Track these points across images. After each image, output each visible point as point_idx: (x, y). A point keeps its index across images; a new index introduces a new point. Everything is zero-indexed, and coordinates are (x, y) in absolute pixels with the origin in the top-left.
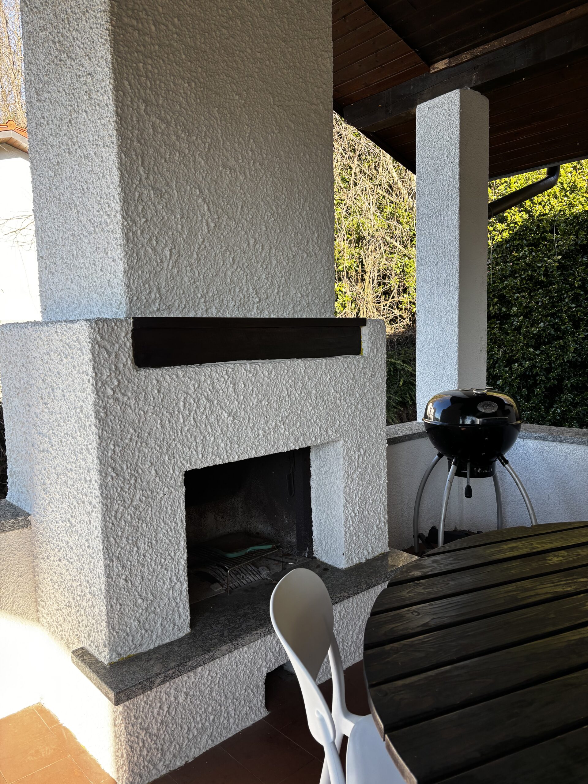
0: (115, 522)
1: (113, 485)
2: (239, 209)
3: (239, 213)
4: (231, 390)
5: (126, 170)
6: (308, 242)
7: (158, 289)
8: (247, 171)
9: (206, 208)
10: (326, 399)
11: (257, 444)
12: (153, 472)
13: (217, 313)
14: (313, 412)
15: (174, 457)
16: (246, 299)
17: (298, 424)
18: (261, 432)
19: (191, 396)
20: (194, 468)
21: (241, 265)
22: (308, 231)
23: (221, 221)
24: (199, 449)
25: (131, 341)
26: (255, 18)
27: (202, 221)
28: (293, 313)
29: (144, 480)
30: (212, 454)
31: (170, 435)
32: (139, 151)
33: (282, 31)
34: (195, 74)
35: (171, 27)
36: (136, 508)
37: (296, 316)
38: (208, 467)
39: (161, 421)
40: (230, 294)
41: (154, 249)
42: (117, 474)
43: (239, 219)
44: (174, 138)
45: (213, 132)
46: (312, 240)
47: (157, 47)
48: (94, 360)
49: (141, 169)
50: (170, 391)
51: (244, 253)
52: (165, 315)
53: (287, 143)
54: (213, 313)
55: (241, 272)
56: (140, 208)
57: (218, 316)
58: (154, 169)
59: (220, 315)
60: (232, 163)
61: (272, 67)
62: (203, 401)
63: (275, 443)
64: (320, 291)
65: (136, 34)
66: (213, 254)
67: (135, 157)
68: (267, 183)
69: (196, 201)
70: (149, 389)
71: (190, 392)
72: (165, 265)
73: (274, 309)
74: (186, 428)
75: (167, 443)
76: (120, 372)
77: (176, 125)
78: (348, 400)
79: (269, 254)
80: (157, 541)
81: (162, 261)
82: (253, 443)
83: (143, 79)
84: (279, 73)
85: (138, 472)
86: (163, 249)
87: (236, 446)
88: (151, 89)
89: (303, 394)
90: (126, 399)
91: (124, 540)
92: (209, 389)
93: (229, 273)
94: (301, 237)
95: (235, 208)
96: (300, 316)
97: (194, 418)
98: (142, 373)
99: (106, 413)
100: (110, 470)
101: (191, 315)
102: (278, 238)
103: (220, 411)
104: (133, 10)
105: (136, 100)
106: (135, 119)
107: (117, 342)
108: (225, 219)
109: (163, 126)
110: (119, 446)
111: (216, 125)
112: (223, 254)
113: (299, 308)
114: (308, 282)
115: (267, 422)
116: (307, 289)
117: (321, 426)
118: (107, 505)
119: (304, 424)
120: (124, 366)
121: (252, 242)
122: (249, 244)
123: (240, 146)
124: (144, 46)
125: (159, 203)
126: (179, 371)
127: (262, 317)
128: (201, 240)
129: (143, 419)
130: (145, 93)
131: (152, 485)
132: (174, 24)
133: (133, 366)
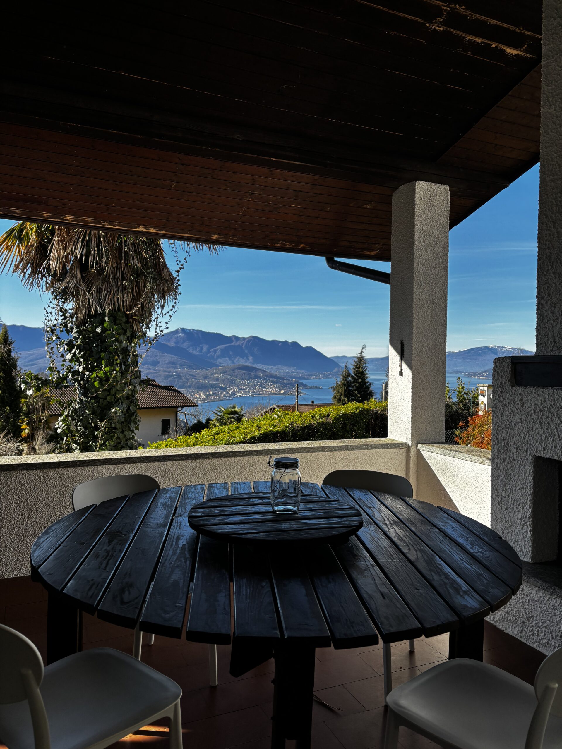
7: (554, 337)
15: (527, 444)
19: (539, 407)
20: (540, 455)
24: (543, 444)
25: (510, 369)
29: (512, 452)
30: (551, 450)
39: (521, 419)
41: (553, 312)
50: (527, 401)
52: (557, 354)
62: (546, 412)
70: (516, 398)
71: (539, 404)
74: (535, 427)
75: (524, 433)
76: (503, 386)
80: (515, 491)
86: (558, 311)
90: (504, 401)
98: (514, 388)
107: (504, 370)
120: (505, 383)
129: (512, 415)
133: (510, 384)
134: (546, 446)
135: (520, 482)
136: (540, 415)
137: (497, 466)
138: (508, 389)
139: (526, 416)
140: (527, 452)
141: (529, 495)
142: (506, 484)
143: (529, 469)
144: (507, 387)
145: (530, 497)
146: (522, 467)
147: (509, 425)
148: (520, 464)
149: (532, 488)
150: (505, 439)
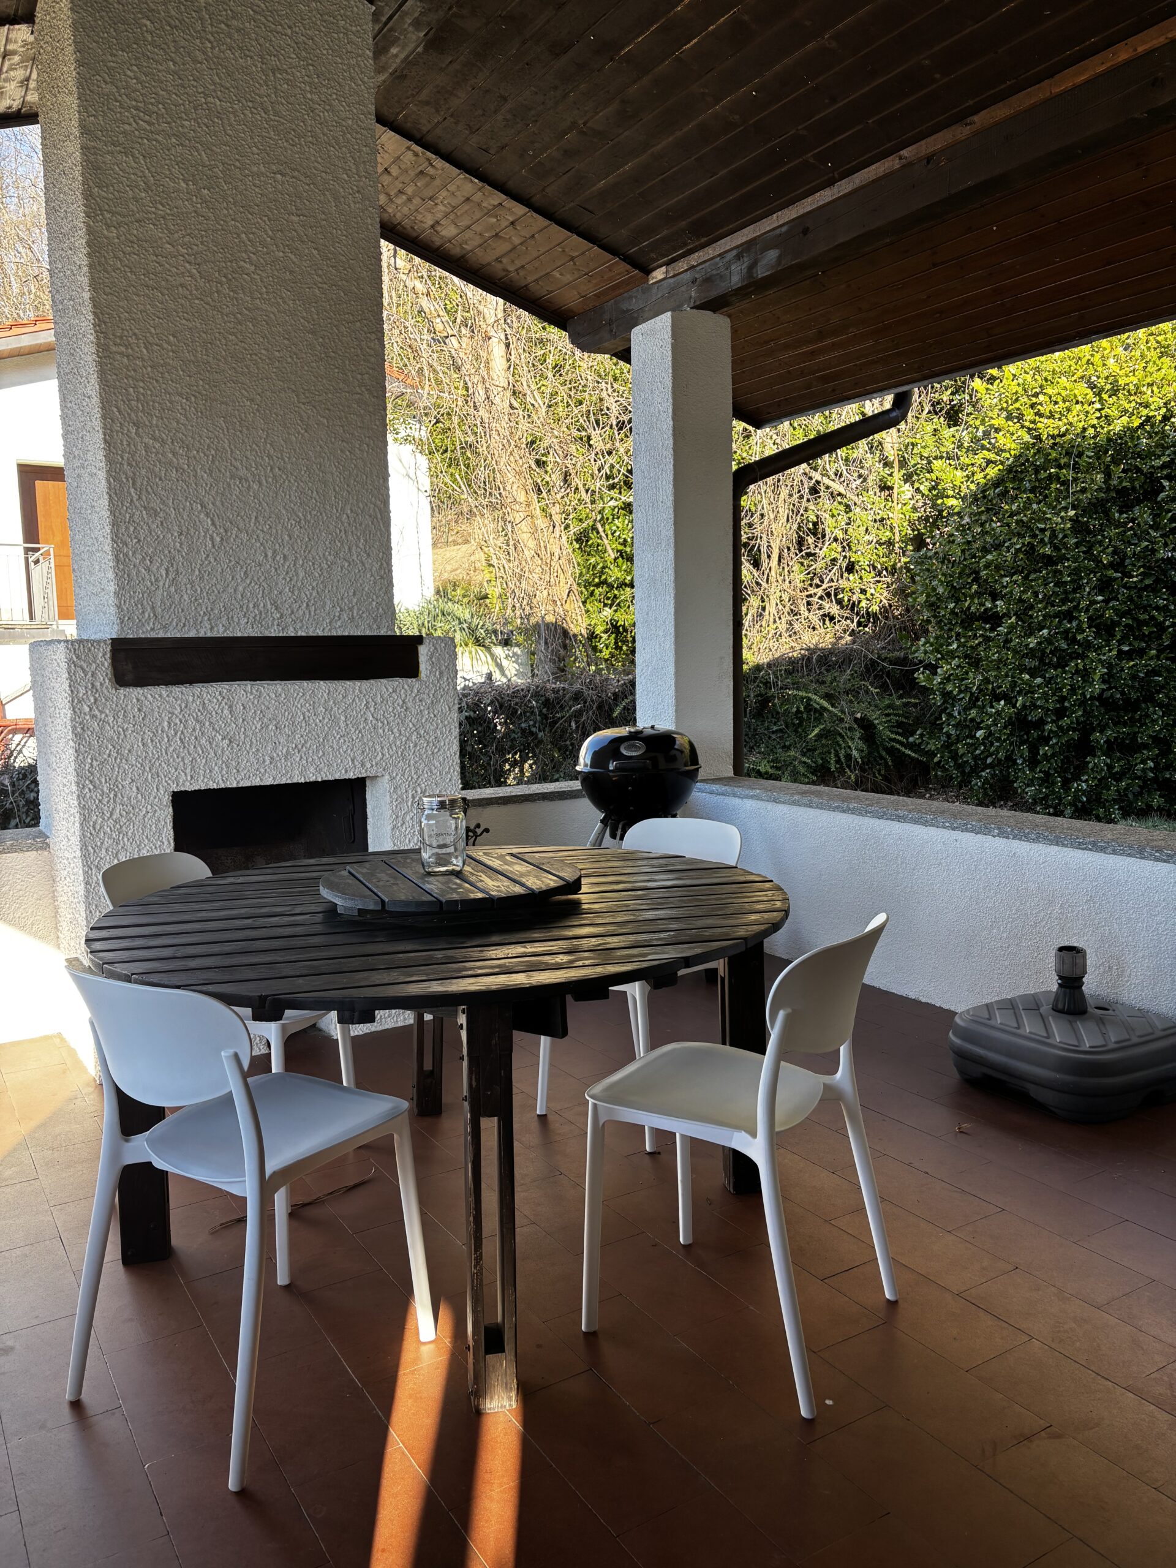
0: (93, 832)
1: (91, 797)
2: (253, 520)
3: (252, 525)
4: (226, 712)
5: (116, 494)
6: (350, 549)
7: (153, 608)
8: (263, 478)
9: (210, 523)
10: (362, 726)
11: (262, 770)
12: (134, 789)
13: (225, 631)
14: (342, 740)
15: (158, 776)
16: (264, 615)
17: (321, 753)
18: (267, 758)
19: (177, 717)
20: (183, 789)
21: (256, 579)
22: (350, 537)
23: (229, 534)
24: (188, 771)
25: (109, 661)
26: (272, 315)
27: (205, 537)
28: (330, 630)
29: (125, 796)
30: (205, 777)
31: (153, 754)
32: (130, 474)
33: (308, 322)
34: (195, 388)
35: (165, 346)
36: (116, 822)
37: (334, 634)
38: (199, 791)
39: (142, 740)
40: (242, 611)
41: (148, 569)
42: (95, 787)
43: (253, 531)
44: (170, 455)
45: (219, 443)
46: (357, 546)
47: (149, 369)
48: (70, 678)
49: (132, 490)
50: (152, 710)
51: (260, 565)
52: (161, 635)
53: (318, 441)
54: (220, 632)
55: (257, 587)
56: (132, 529)
57: (225, 635)
58: (147, 490)
59: (229, 634)
60: (242, 472)
61: (296, 363)
62: (191, 722)
63: (287, 772)
64: (371, 603)
65: (125, 360)
66: (220, 570)
67: (124, 480)
68: (290, 488)
69: (198, 517)
70: (129, 707)
71: (176, 712)
72: (161, 584)
73: (303, 626)
74: (172, 749)
75: (150, 761)
76: (97, 690)
77: (172, 443)
78: (395, 730)
79: (295, 565)
81: (156, 580)
82: (257, 770)
83: (134, 403)
84: (306, 368)
85: (117, 787)
86: (158, 568)
87: (235, 771)
88: (143, 411)
89: (327, 720)
90: (103, 716)
91: (104, 851)
92: (199, 710)
93: (241, 588)
94: (339, 545)
95: (247, 520)
96: (340, 633)
97: (180, 739)
98: (122, 691)
99: (82, 729)
100: (87, 782)
101: (192, 634)
102: (306, 547)
103: (214, 733)
104: (121, 338)
105: (126, 424)
106: (125, 443)
107: (95, 662)
108: (234, 532)
109: (157, 445)
110: (97, 761)
111: (222, 436)
112: (233, 569)
113: (339, 623)
114: (351, 594)
115: (275, 749)
116: (350, 602)
117: (355, 757)
118: (84, 815)
119: (329, 754)
120: (101, 684)
121: (270, 554)
122: (266, 556)
123: (254, 453)
124: (135, 370)
125: (153, 522)
126: (163, 690)
127: (285, 634)
128: (204, 556)
129: (122, 736)
130: (137, 416)
131: (134, 802)
132: (169, 343)
133: (113, 684)
134: (195, 772)
135: (149, 840)
138: (109, 693)
139: (154, 733)
140: (157, 790)
146: (151, 814)
148: (146, 812)
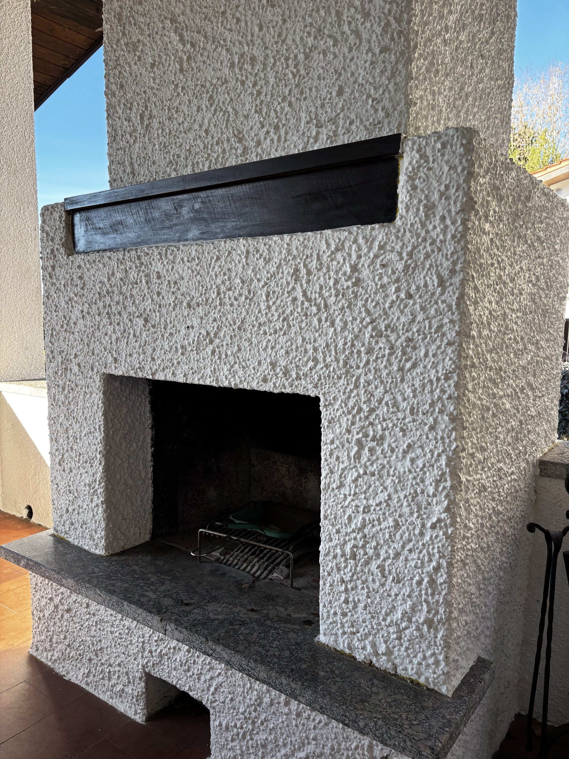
4: (144, 282)
29: (73, 371)
76: (55, 256)
82: (171, 360)
90: (59, 283)
120: (58, 250)
133: (65, 251)
134: (119, 354)
135: (87, 424)
136: (108, 300)
137: (54, 400)
138: (62, 260)
139: (89, 305)
140: (93, 370)
141: (98, 443)
142: (67, 428)
143: (97, 397)
144: (60, 257)
145: (100, 448)
146: (88, 396)
147: (67, 325)
148: (85, 392)
149: (102, 429)
150: (63, 351)
